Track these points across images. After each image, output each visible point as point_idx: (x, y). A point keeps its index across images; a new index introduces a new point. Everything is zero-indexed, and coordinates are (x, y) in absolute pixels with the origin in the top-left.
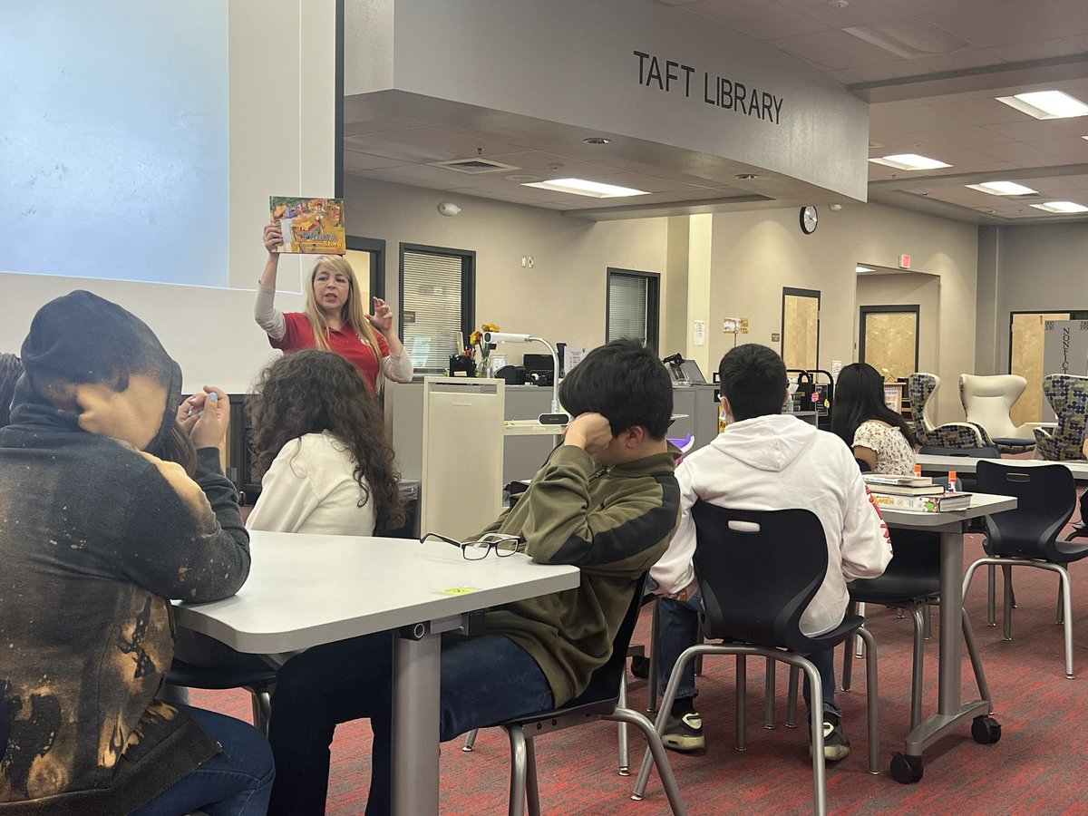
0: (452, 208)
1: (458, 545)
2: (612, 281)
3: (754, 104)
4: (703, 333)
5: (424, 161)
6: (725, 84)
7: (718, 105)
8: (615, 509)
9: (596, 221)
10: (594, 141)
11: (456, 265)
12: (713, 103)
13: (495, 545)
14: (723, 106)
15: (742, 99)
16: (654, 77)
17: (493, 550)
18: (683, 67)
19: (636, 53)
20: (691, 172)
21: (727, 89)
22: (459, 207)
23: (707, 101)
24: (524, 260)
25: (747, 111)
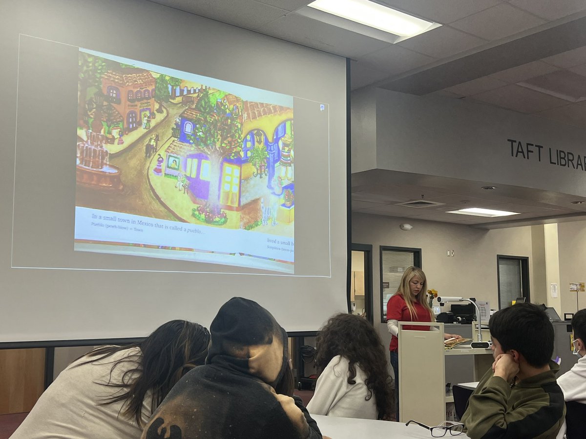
0: (408, 226)
1: (428, 428)
2: (500, 262)
3: (579, 163)
4: (557, 291)
5: (393, 203)
6: (561, 153)
7: (558, 164)
8: (520, 409)
9: (489, 230)
10: (487, 188)
11: (411, 257)
12: (555, 164)
13: (450, 429)
14: (561, 165)
15: (572, 161)
16: (520, 152)
17: (448, 430)
18: (536, 146)
19: (509, 140)
20: (544, 202)
21: (562, 155)
22: (411, 225)
23: (551, 163)
24: (448, 252)
25: (576, 167)
